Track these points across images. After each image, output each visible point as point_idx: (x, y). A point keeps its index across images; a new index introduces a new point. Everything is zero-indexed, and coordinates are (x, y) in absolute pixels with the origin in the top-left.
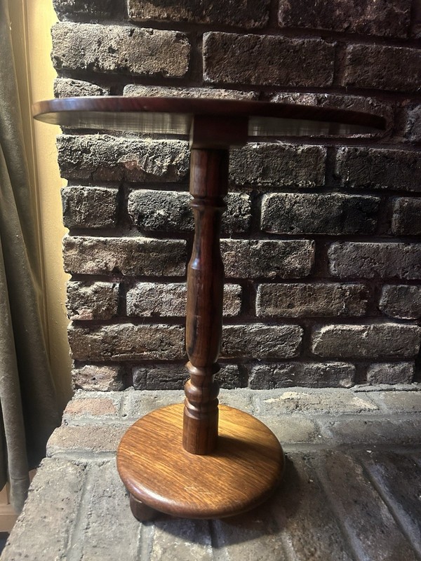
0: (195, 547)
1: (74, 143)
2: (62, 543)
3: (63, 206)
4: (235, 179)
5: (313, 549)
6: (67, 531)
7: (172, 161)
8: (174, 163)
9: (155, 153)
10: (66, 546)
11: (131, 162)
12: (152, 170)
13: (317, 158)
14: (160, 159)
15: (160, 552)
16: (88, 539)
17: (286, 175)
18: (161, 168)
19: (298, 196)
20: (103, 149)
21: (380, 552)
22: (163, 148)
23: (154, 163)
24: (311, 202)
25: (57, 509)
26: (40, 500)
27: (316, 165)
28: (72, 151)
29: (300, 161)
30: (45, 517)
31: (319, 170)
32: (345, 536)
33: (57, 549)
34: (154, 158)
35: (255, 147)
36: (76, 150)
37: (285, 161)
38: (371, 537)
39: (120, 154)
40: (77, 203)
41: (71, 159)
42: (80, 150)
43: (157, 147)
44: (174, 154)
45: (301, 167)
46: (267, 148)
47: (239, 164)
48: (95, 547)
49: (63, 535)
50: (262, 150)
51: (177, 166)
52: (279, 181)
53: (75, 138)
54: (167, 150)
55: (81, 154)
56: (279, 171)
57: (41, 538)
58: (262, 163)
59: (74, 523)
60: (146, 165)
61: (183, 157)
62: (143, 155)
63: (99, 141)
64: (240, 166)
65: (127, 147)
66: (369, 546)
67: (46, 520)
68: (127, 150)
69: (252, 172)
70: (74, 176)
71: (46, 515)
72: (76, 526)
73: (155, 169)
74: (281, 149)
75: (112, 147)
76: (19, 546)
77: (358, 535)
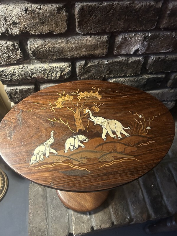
0: (85, 216)
1: (5, 72)
2: (45, 220)
3: (9, 97)
4: (95, 76)
5: (118, 212)
6: (45, 215)
7: (61, 74)
8: (62, 74)
9: (52, 71)
10: (46, 221)
11: (39, 77)
12: (51, 78)
13: (138, 64)
14: (55, 73)
15: (74, 219)
16: (52, 218)
17: (121, 72)
18: (56, 77)
19: (125, 80)
20: (23, 73)
21: (137, 211)
22: (56, 69)
23: (51, 75)
24: (131, 81)
25: (40, 207)
26: (34, 204)
27: (137, 66)
28: (6, 76)
29: (129, 66)
30: (37, 211)
31: (138, 69)
32: (128, 205)
33: (44, 223)
34: (51, 74)
35: (106, 63)
36: (7, 75)
37: (121, 67)
38: (135, 205)
39: (32, 74)
40: (15, 94)
41: (6, 78)
42: (10, 75)
43: (52, 69)
44: (62, 70)
45: (129, 68)
46: (113, 63)
47: (97, 70)
48: (55, 220)
49: (45, 217)
50: (110, 64)
51: (64, 75)
52: (117, 75)
53: (5, 70)
54: (58, 70)
55: (11, 76)
56: (117, 71)
57: (38, 219)
58: (109, 69)
59: (47, 211)
60: (48, 77)
61: (67, 72)
62: (45, 73)
63: (19, 70)
64: (98, 71)
65: (36, 71)
66: (134, 209)
67: (38, 212)
68: (36, 72)
69: (103, 73)
70: (10, 84)
71: (37, 210)
72: (48, 212)
73: (53, 77)
74: (120, 62)
75: (27, 71)
76: (33, 224)
77: (132, 205)
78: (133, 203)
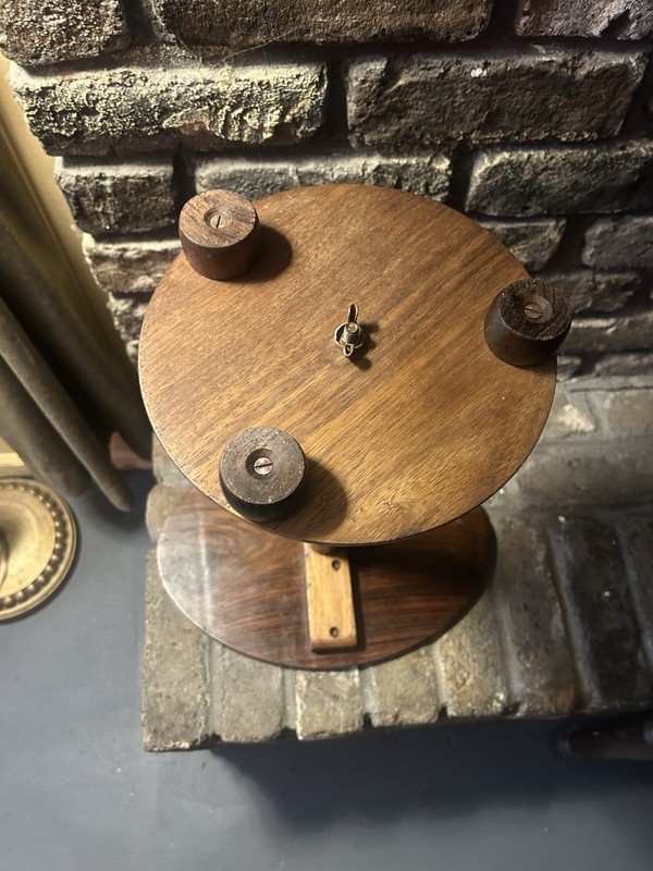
0: (341, 677)
1: (55, 99)
2: (201, 676)
3: (72, 210)
4: (422, 137)
5: (465, 675)
6: (202, 660)
7: (282, 116)
8: (288, 118)
9: (243, 101)
10: (205, 679)
11: (192, 125)
12: (241, 135)
13: (617, 87)
14: (256, 113)
15: (305, 683)
16: (226, 670)
17: (536, 122)
18: (261, 129)
19: (552, 158)
20: (125, 105)
21: (537, 678)
22: (261, 94)
23: (243, 122)
24: (575, 166)
25: (185, 631)
26: (163, 619)
27: (612, 98)
28: (58, 117)
29: (577, 94)
30: (174, 644)
31: (614, 109)
32: (503, 655)
33: (196, 686)
34: (242, 115)
35: (477, 73)
36: (64, 112)
37: (542, 96)
38: (532, 658)
39: (165, 112)
40: (96, 200)
41: (60, 128)
42: (73, 111)
43: (247, 93)
44: (287, 101)
45: (576, 105)
46: (506, 75)
47: (436, 107)
48: (235, 681)
49: (200, 666)
50: (492, 79)
51: (296, 122)
52: (518, 134)
53: (54, 88)
54: (272, 96)
55: (78, 118)
56: (522, 116)
57: (176, 671)
58: (489, 104)
59: (207, 647)
60: (226, 129)
61: (307, 108)
62: (217, 109)
63: (112, 90)
64: (438, 111)
65: (178, 98)
66: (528, 670)
67: (177, 648)
68: (179, 103)
69: (461, 120)
70: (74, 152)
71: (174, 640)
72: (210, 651)
73: (247, 132)
74: (538, 74)
75: (144, 99)
76: (156, 686)
77: (519, 654)
78: (525, 649)
